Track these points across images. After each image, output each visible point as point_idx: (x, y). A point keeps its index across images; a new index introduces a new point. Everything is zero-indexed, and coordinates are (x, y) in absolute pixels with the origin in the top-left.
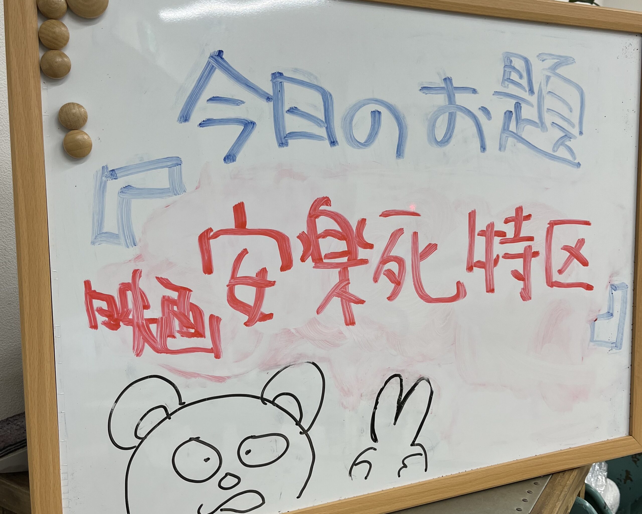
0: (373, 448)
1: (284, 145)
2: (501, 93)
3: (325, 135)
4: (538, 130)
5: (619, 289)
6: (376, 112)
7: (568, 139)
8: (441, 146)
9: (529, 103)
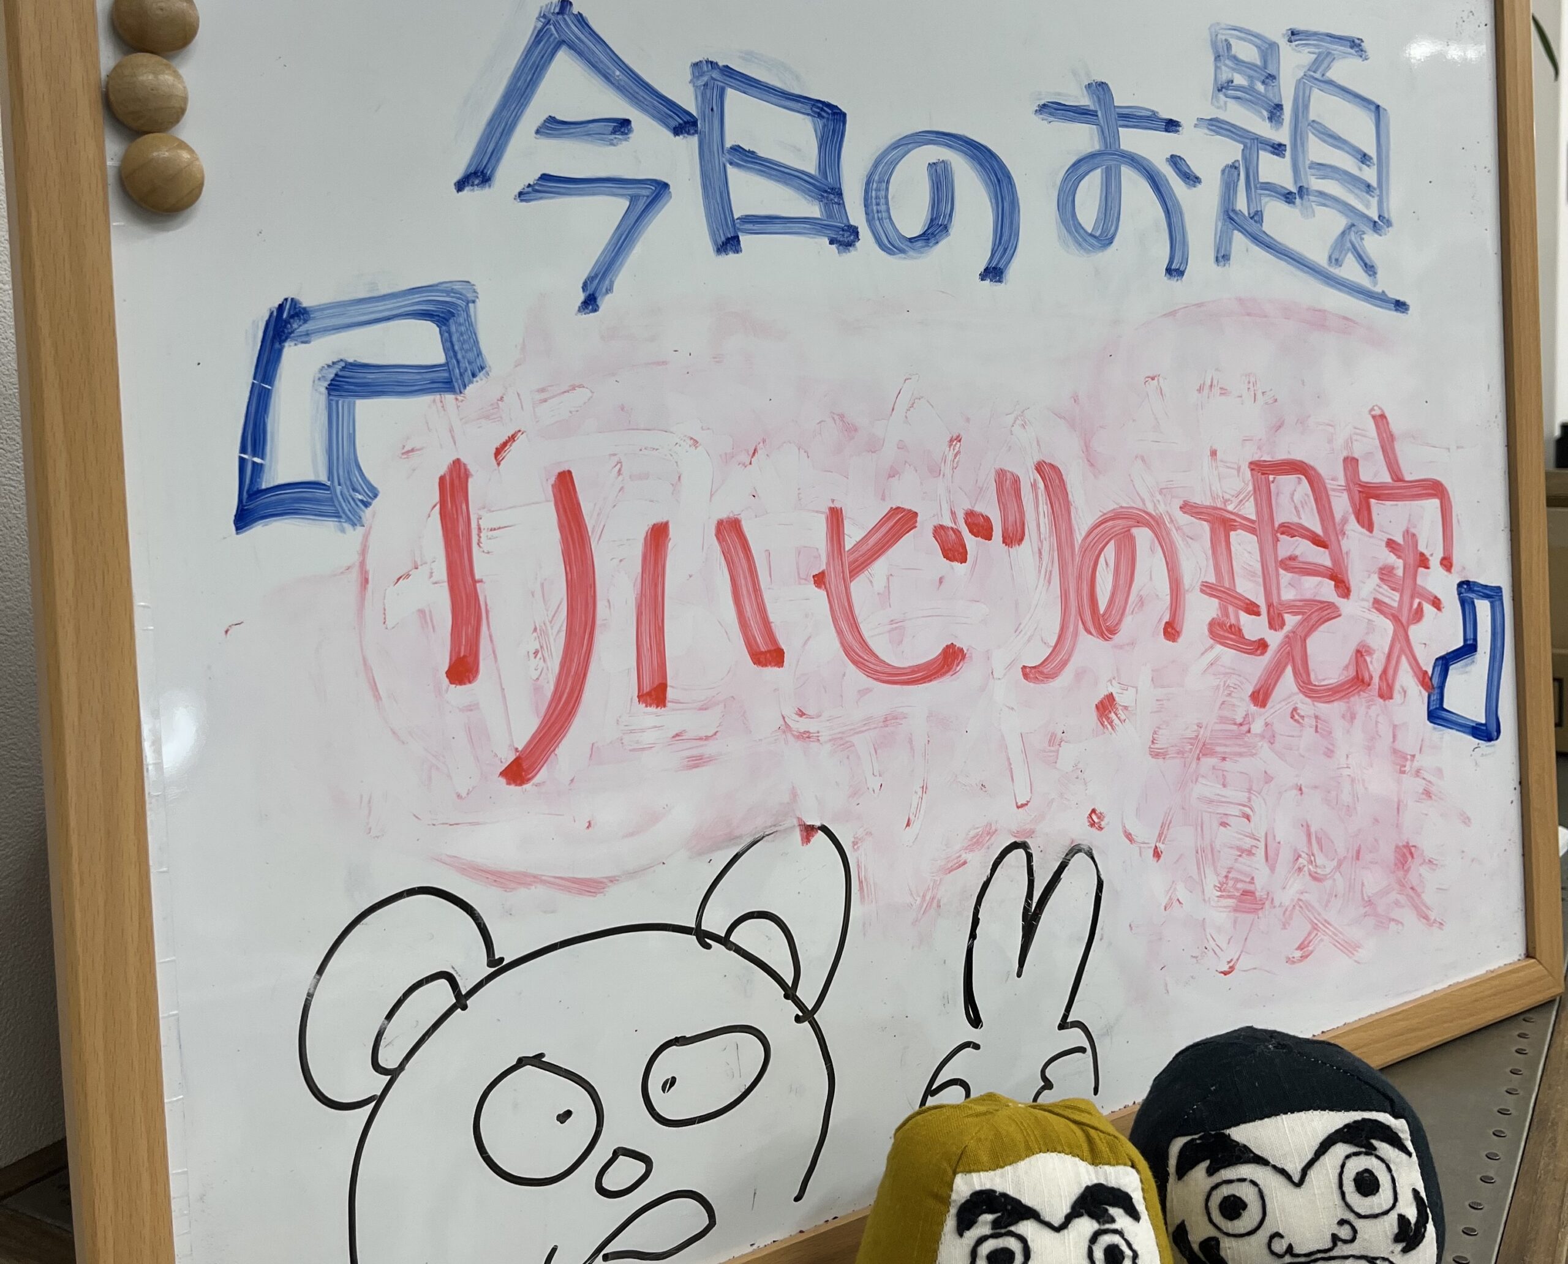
0: (971, 1043)
1: (730, 248)
2: (1212, 123)
4: (1294, 212)
6: (939, 166)
8: (1088, 252)
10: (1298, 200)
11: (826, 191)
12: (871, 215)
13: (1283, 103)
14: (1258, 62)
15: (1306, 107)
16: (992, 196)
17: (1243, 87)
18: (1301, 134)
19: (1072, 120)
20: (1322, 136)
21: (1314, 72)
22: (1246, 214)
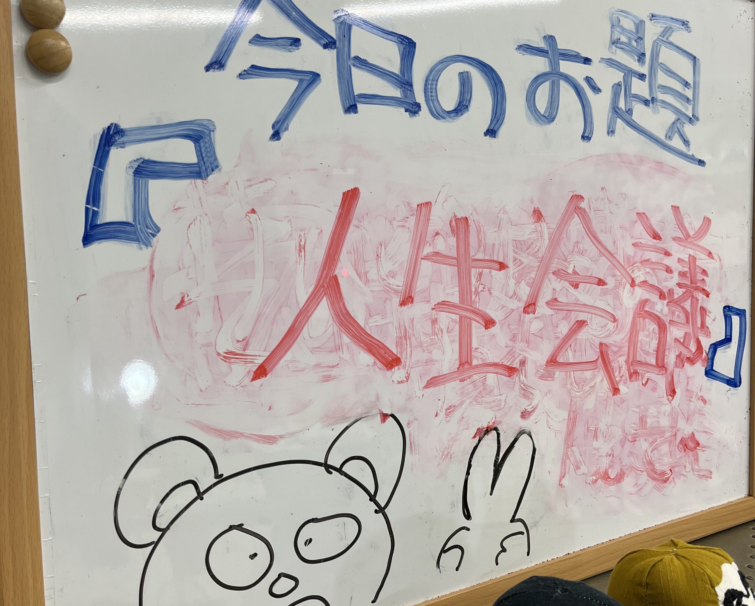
0: (466, 527)
1: (352, 111)
2: (607, 61)
4: (649, 111)
6: (464, 74)
7: (682, 124)
8: (541, 124)
10: (651, 105)
11: (404, 84)
12: (428, 98)
13: (646, 53)
14: (634, 30)
15: (658, 55)
16: (492, 92)
17: (625, 43)
18: (654, 69)
19: (536, 54)
20: (665, 71)
21: (663, 37)
22: (624, 109)
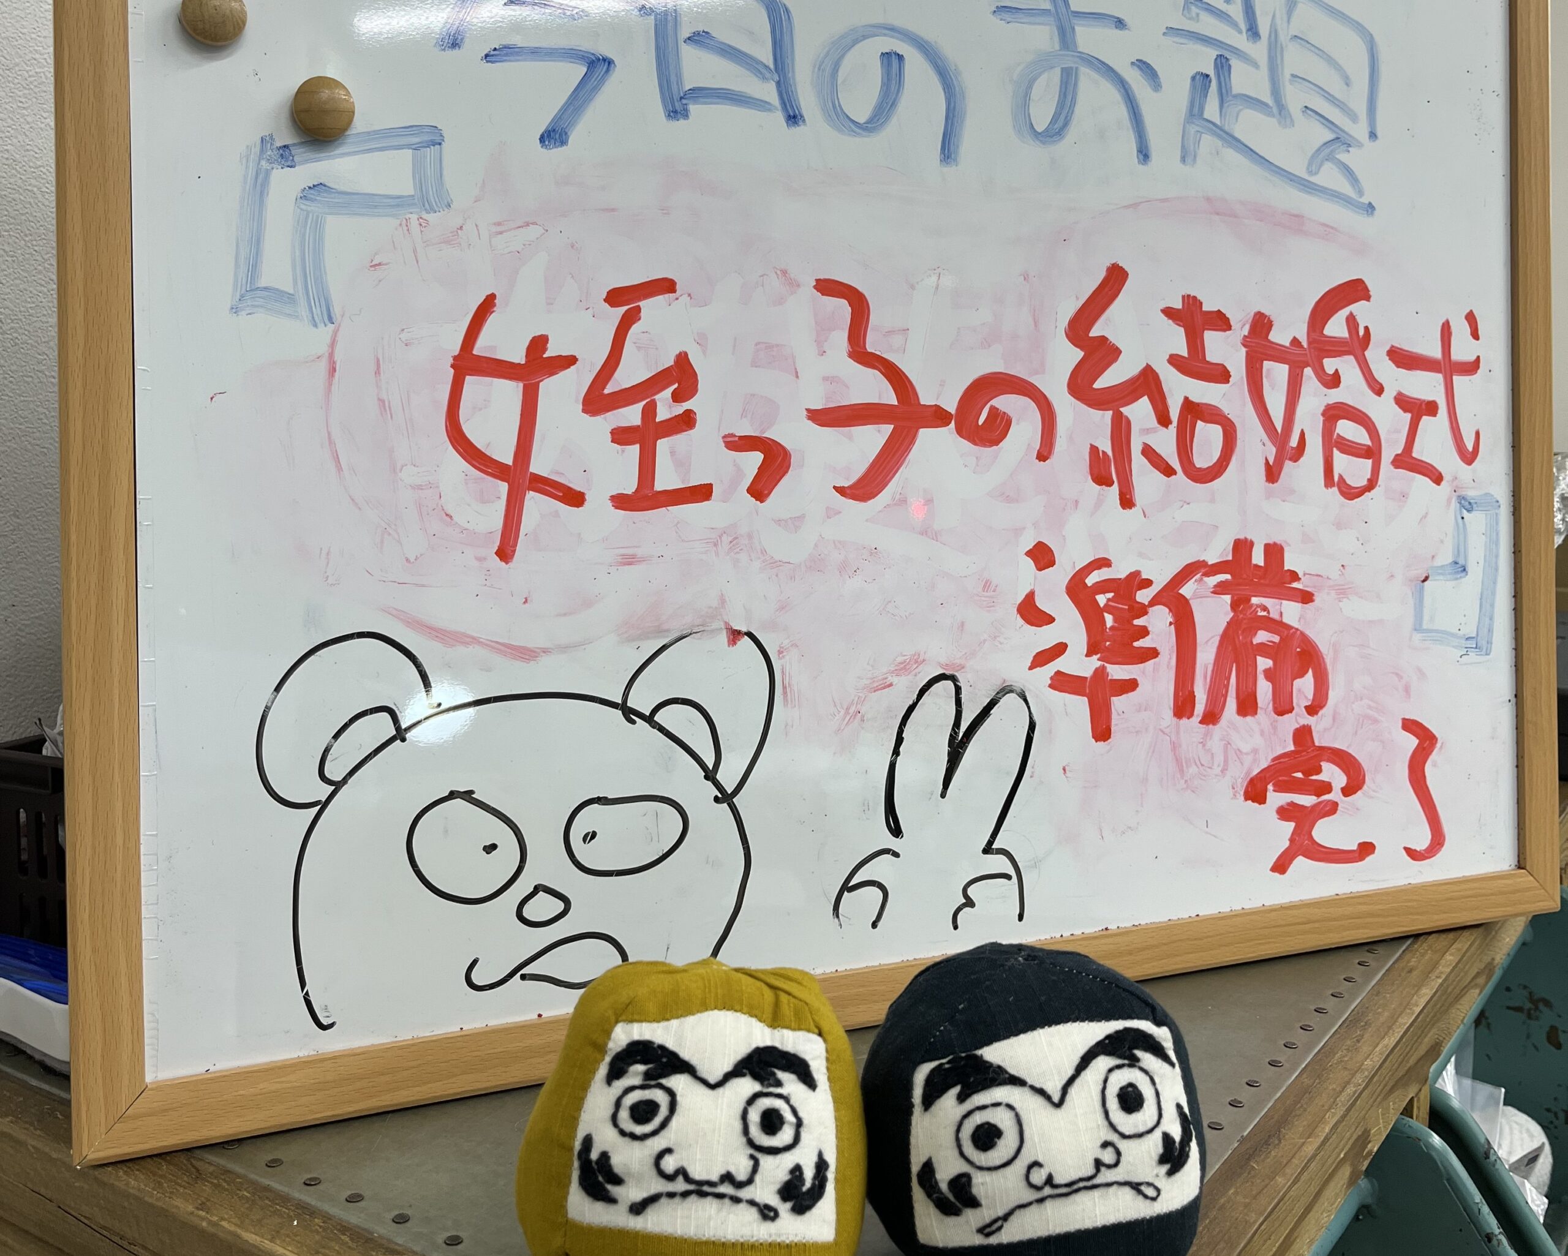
0: (890, 850)
1: (679, 115)
2: (1182, 32)
3: (774, 99)
4: (1273, 122)
5: (1480, 509)
6: (891, 56)
7: (1344, 147)
8: (1044, 143)
9: (1247, 59)
12: (821, 95)
18: (1281, 47)
